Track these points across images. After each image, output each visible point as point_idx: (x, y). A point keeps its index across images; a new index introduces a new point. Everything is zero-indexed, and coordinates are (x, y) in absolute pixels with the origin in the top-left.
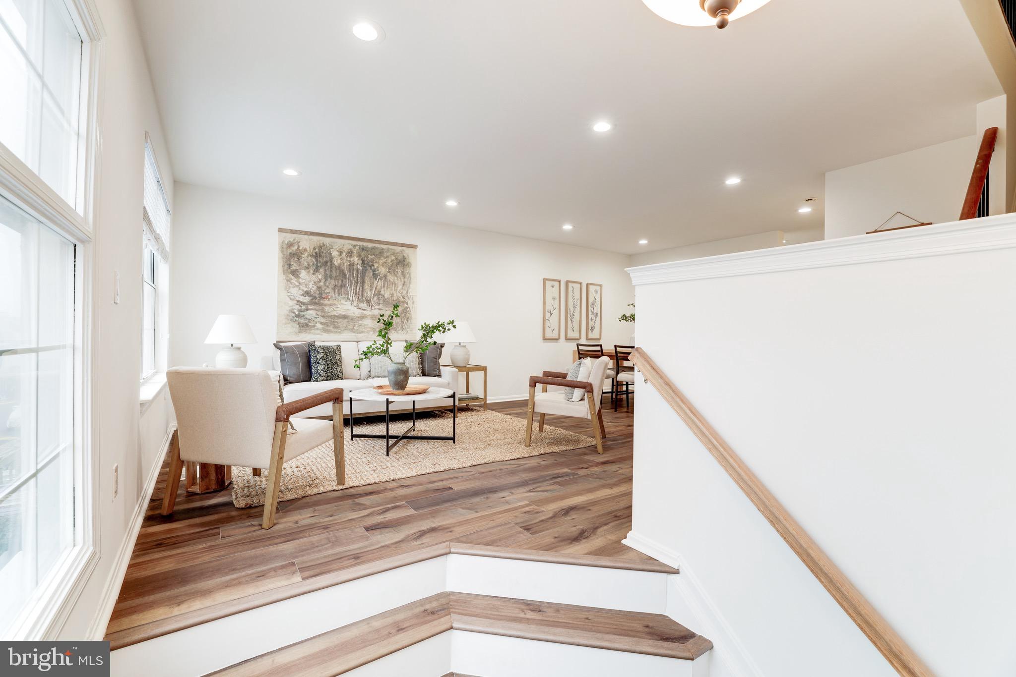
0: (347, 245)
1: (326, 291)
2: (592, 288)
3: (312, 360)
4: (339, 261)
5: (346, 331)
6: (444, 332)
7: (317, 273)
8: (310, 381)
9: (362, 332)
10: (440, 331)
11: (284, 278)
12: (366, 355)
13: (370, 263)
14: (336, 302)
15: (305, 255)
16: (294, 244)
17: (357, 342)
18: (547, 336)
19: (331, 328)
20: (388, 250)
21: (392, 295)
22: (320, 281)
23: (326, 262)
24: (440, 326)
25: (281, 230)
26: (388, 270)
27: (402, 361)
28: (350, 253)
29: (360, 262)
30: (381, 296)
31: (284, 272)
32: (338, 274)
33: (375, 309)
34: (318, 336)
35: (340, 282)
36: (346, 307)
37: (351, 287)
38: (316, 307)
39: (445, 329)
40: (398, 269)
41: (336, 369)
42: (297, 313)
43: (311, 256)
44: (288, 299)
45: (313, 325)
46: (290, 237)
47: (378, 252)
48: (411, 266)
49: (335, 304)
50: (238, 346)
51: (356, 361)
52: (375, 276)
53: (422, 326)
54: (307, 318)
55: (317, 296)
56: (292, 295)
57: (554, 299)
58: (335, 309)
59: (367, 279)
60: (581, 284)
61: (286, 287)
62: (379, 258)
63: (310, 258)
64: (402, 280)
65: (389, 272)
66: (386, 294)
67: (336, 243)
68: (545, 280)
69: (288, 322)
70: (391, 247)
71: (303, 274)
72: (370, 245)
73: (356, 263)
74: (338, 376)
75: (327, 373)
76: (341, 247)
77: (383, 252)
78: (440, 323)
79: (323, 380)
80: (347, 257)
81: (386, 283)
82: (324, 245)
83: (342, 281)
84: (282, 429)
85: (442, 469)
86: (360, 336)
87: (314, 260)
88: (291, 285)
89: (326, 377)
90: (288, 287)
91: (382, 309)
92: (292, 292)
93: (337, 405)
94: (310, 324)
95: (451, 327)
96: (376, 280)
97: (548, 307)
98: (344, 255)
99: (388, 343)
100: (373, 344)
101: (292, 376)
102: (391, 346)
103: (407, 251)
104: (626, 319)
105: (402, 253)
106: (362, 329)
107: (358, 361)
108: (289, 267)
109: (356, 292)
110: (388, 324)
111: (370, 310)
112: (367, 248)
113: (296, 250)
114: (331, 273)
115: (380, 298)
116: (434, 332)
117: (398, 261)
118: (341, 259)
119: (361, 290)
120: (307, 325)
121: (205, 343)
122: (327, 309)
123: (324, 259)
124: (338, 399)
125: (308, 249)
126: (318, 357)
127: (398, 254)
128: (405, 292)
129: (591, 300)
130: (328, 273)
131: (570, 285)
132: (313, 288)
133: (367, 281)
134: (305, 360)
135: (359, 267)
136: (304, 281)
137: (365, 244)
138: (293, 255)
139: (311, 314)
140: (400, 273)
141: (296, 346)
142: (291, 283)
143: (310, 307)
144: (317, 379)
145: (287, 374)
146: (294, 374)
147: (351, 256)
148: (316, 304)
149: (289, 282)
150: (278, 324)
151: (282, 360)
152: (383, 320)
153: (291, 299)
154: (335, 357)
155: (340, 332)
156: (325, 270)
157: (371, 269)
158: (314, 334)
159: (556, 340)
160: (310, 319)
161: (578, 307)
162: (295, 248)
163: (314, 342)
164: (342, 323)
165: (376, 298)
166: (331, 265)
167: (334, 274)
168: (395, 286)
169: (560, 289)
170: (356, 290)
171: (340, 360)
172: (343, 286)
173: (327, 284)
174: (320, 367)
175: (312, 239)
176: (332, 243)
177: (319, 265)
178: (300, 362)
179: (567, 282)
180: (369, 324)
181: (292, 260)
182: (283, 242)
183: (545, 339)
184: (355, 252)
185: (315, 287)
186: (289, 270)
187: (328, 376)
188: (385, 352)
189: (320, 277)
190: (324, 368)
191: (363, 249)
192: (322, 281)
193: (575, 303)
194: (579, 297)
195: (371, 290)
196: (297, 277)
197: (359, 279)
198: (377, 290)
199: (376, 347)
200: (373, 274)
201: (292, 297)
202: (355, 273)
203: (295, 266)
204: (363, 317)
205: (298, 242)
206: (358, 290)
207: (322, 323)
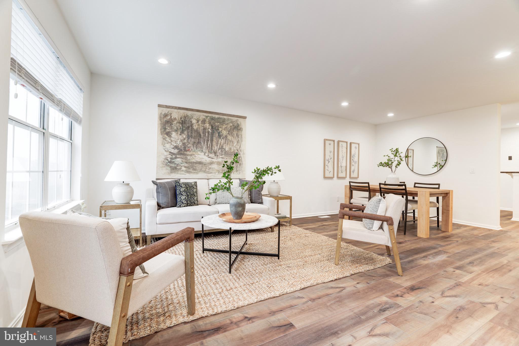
0: (202, 116)
1: (188, 146)
2: (353, 146)
3: (177, 192)
4: (197, 126)
5: (200, 172)
6: (272, 175)
7: (183, 134)
8: (176, 206)
9: (211, 173)
10: (268, 173)
11: (162, 137)
12: (214, 190)
13: (217, 128)
14: (194, 153)
15: (175, 122)
16: (168, 115)
17: (208, 179)
18: (326, 176)
19: (191, 170)
20: (228, 119)
21: (230, 149)
22: (184, 139)
23: (189, 127)
24: (268, 170)
25: (159, 106)
26: (228, 133)
27: (240, 196)
28: (204, 121)
29: (210, 127)
30: (223, 150)
31: (162, 133)
32: (196, 135)
33: (219, 158)
34: (183, 175)
35: (197, 140)
36: (201, 157)
37: (204, 143)
38: (182, 156)
39: (272, 172)
40: (234, 132)
41: (194, 198)
42: (169, 160)
43: (179, 123)
44: (164, 151)
45: (179, 168)
46: (166, 111)
47: (221, 121)
48: (242, 130)
49: (194, 155)
50: (128, 182)
51: (207, 194)
52: (220, 136)
53: (255, 170)
54: (176, 164)
55: (183, 149)
56: (167, 148)
57: (330, 152)
58: (194, 158)
59: (214, 139)
60: (347, 143)
61: (163, 143)
62: (222, 125)
63: (178, 124)
64: (237, 139)
65: (229, 134)
66: (227, 148)
67: (195, 114)
68: (325, 140)
69: (164, 166)
70: (230, 118)
71: (174, 134)
72: (217, 116)
73: (207, 128)
74: (195, 203)
75: (187, 201)
76: (198, 117)
77: (225, 121)
78: (269, 168)
79: (184, 206)
80: (202, 124)
81: (227, 141)
82: (187, 116)
83: (199, 139)
84: (126, 283)
85: (277, 294)
86: (210, 176)
87: (181, 125)
88: (165, 142)
89: (187, 204)
90: (164, 143)
91: (224, 158)
92: (166, 146)
93: (188, 244)
94: (178, 167)
95: (277, 170)
96: (220, 139)
97: (327, 157)
98: (200, 122)
99: (230, 183)
100: (219, 183)
101: (163, 203)
102: (232, 185)
103: (240, 120)
104: (382, 165)
105: (237, 122)
106: (211, 171)
107: (208, 195)
108: (165, 130)
109: (207, 147)
110: (230, 169)
111: (216, 158)
112: (215, 118)
113: (169, 119)
114: (192, 134)
115: (223, 151)
116: (264, 175)
117: (234, 127)
118: (198, 125)
119: (211, 145)
120: (176, 168)
121: (105, 180)
122: (189, 157)
123: (187, 125)
124: (189, 238)
125: (177, 118)
126: (181, 190)
127: (235, 122)
128: (239, 147)
129: (353, 153)
130: (189, 134)
131: (340, 143)
132: (180, 144)
133: (214, 140)
134: (173, 192)
135: (209, 130)
136: (174, 139)
137: (214, 116)
138: (168, 122)
139: (178, 161)
140: (235, 135)
141: (167, 182)
142: (166, 141)
143: (178, 156)
144: (180, 205)
145: (161, 202)
146: (165, 202)
147: (204, 123)
148: (181, 154)
149: (164, 140)
150: (157, 167)
151: (158, 192)
152: (227, 165)
153: (166, 151)
154: (193, 190)
155: (197, 173)
156: (188, 132)
157: (217, 132)
158: (181, 174)
159: (331, 178)
160: (178, 164)
161: (345, 157)
162: (169, 117)
163: (180, 179)
164: (199, 167)
165: (220, 151)
166: (192, 129)
167: (193, 135)
168: (232, 143)
169: (334, 146)
170: (208, 145)
171: (196, 192)
172: (199, 143)
173: (189, 141)
174: (183, 197)
175: (179, 112)
176: (192, 114)
177: (184, 129)
178: (170, 194)
179: (339, 142)
180: (215, 167)
181: (167, 125)
182: (161, 114)
183: (325, 178)
184: (207, 120)
185: (181, 143)
186: (165, 132)
187: (188, 203)
188: (228, 189)
189: (184, 137)
190: (185, 198)
191: (212, 119)
192: (186, 139)
193: (343, 155)
194: (346, 151)
195: (217, 145)
196: (170, 136)
197: (209, 138)
198: (221, 146)
199: (221, 185)
200: (219, 135)
201: (166, 150)
202: (207, 134)
203: (168, 129)
204: (211, 163)
205: (171, 114)
206: (209, 145)
207: (185, 167)
